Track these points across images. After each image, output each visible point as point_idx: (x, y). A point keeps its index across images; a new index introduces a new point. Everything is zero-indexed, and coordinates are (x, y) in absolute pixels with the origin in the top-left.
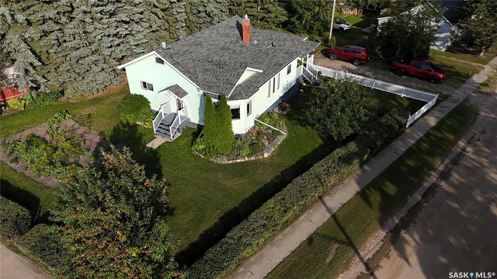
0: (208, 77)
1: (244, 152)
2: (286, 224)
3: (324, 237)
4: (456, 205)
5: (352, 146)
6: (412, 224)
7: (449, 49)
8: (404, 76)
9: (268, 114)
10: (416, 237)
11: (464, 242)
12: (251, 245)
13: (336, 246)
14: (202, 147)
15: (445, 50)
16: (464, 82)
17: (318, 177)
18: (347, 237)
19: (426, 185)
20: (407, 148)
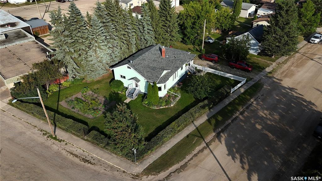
0: (149, 74)
1: (163, 104)
2: (179, 131)
3: (193, 135)
4: (243, 124)
5: (206, 102)
6: (225, 131)
7: (259, 54)
8: (235, 69)
9: (173, 88)
10: (226, 135)
11: (242, 136)
12: (166, 137)
13: (197, 138)
14: (147, 102)
15: (257, 54)
16: (261, 71)
17: (191, 114)
18: (201, 135)
19: (234, 117)
20: (230, 102)
